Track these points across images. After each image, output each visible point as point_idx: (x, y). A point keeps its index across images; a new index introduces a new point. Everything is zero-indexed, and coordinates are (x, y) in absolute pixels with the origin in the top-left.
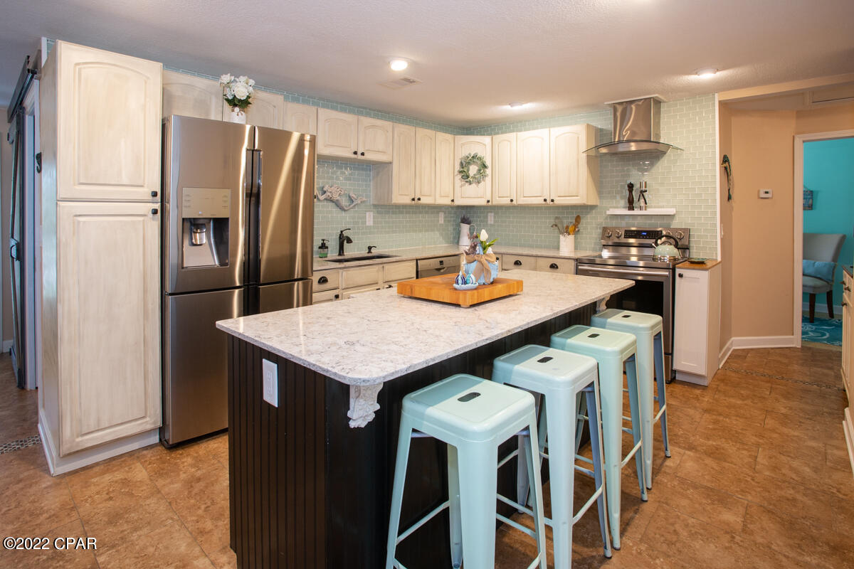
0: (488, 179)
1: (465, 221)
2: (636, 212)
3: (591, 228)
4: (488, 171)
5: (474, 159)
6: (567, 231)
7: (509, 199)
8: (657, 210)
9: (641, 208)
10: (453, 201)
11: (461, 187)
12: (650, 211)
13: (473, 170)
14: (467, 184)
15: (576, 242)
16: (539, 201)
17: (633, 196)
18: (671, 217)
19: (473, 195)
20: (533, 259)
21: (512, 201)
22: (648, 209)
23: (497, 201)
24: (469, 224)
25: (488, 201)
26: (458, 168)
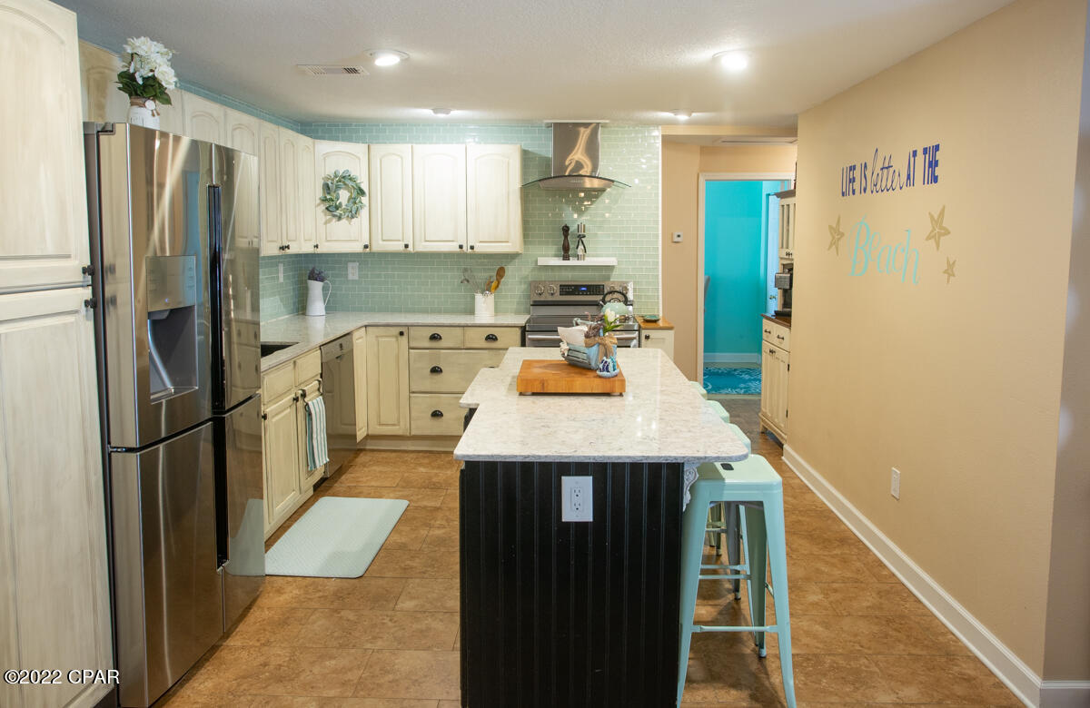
0: (364, 213)
1: (315, 276)
2: (572, 262)
3: (515, 283)
4: (365, 200)
5: (344, 179)
6: (488, 287)
7: (403, 244)
8: (595, 259)
9: (578, 257)
10: (317, 246)
11: (326, 223)
12: (588, 261)
13: (344, 196)
14: (334, 220)
15: (496, 303)
16: (453, 247)
17: (568, 241)
18: (610, 268)
19: (344, 237)
20: (459, 330)
21: (406, 246)
22: (586, 258)
23: (379, 246)
24: (322, 280)
25: (366, 247)
26: (320, 193)
